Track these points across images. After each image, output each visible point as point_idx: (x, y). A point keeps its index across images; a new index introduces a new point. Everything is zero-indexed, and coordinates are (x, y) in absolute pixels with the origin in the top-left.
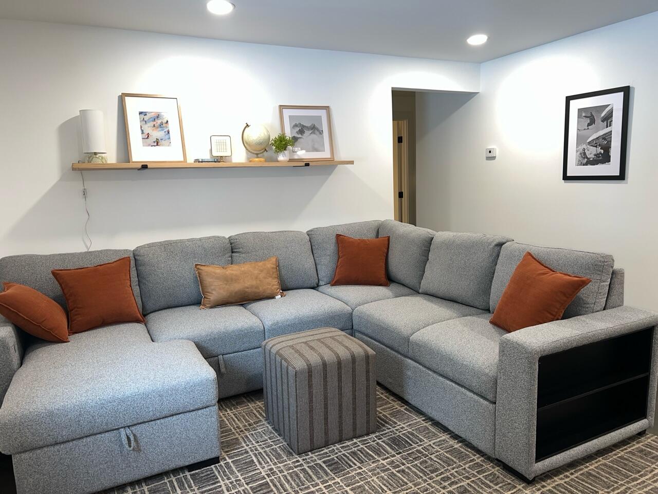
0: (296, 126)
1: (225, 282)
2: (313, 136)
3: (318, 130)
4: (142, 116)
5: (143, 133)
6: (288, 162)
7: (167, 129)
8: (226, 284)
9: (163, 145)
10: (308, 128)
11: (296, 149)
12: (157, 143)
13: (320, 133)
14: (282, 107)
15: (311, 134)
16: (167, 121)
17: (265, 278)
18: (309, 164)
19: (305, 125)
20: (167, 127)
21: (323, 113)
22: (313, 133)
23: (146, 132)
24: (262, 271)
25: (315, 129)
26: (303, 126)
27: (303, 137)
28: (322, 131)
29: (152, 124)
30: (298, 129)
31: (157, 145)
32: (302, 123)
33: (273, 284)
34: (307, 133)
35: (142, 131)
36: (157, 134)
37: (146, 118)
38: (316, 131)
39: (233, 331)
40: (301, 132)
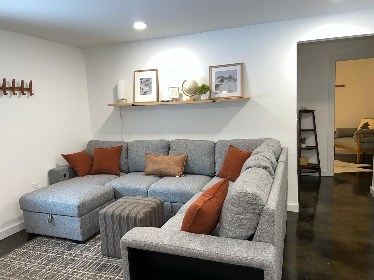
0: (219, 77)
1: (153, 164)
2: (230, 83)
3: (233, 79)
4: (141, 80)
5: (140, 89)
6: (207, 100)
7: (151, 86)
8: (153, 165)
9: (148, 94)
10: (226, 78)
11: (218, 91)
12: (146, 93)
13: (235, 81)
14: (211, 68)
15: (228, 81)
16: (151, 82)
17: (173, 165)
18: (215, 101)
19: (224, 76)
20: (151, 85)
21: (238, 68)
22: (230, 81)
23: (142, 88)
24: (172, 161)
25: (231, 78)
26: (224, 77)
27: (223, 84)
28: (236, 79)
29: (144, 84)
30: (220, 79)
31: (146, 94)
32: (223, 76)
33: (176, 169)
34: (226, 81)
35: (140, 87)
36: (146, 89)
37: (143, 81)
38: (232, 80)
39: (132, 189)
40: (222, 81)
